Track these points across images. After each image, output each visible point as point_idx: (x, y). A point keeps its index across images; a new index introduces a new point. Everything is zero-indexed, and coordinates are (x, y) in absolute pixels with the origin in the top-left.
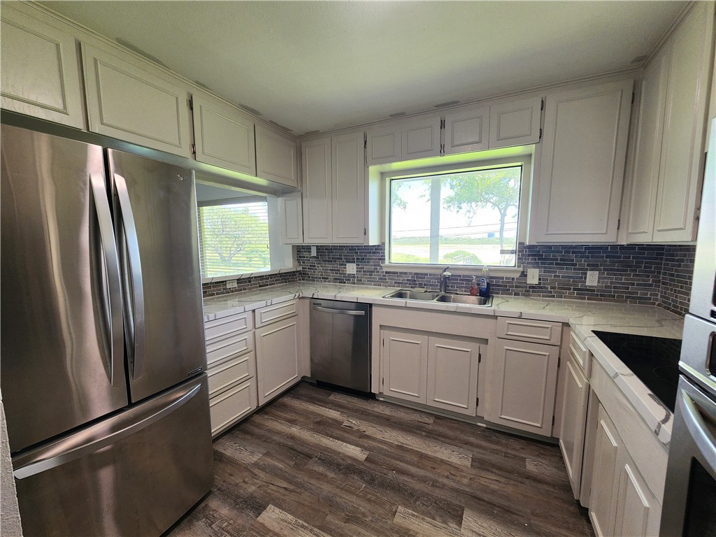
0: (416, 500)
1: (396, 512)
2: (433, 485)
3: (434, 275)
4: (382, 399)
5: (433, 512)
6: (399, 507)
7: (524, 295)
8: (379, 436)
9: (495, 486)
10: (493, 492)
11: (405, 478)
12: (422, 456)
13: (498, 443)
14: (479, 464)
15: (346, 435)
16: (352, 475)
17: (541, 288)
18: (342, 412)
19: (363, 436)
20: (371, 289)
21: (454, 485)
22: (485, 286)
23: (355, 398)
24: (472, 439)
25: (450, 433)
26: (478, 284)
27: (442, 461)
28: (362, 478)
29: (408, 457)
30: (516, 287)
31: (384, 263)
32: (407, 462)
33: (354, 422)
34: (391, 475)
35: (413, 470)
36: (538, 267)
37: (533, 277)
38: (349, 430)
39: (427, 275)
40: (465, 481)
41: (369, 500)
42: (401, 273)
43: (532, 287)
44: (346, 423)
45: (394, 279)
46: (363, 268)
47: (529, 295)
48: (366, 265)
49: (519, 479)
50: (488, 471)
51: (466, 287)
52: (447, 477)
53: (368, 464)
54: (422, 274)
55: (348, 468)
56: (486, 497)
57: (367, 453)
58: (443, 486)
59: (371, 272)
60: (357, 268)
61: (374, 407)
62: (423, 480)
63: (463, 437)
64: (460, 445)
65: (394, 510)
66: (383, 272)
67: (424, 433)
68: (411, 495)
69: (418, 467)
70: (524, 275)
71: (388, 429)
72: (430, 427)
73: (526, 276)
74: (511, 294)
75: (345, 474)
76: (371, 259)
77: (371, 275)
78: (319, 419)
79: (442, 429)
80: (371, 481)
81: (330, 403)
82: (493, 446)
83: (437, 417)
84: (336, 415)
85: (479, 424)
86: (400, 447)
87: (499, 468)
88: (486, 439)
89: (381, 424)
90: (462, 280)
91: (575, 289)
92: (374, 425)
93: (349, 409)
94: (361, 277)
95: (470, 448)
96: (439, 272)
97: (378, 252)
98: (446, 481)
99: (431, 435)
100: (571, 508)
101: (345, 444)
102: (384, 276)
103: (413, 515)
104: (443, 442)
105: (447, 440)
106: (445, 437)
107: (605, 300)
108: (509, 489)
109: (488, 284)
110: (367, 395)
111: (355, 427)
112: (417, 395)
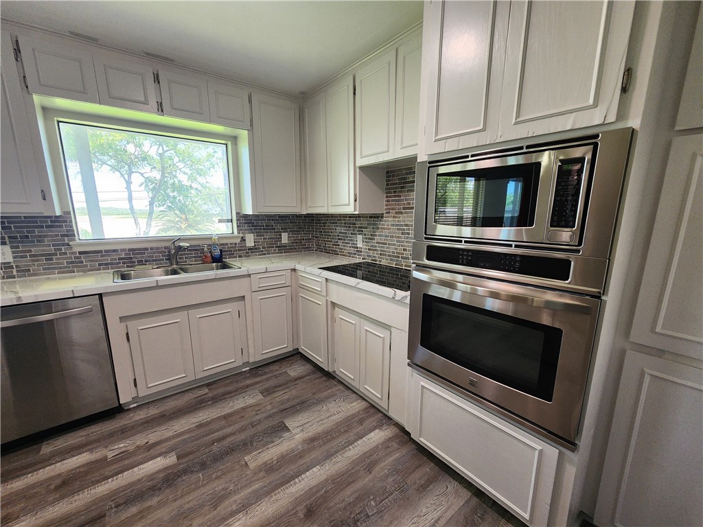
0: (252, 445)
1: (246, 463)
2: (253, 426)
3: (157, 248)
4: (135, 405)
5: (269, 439)
6: (245, 458)
7: (246, 256)
8: (170, 434)
9: (286, 397)
10: (288, 400)
11: (229, 439)
12: (225, 417)
13: (265, 373)
14: (267, 392)
15: (126, 462)
16: (180, 480)
17: (256, 249)
18: (91, 451)
19: (149, 447)
20: (55, 279)
21: (265, 415)
22: (217, 253)
23: (93, 427)
24: (248, 382)
25: (229, 388)
26: (211, 252)
27: (243, 409)
28: (192, 472)
29: (215, 426)
30: (239, 250)
31: (75, 240)
32: (218, 430)
33: (122, 445)
34: (216, 448)
35: (229, 430)
36: (252, 233)
37: (250, 240)
38: (125, 455)
39: (147, 249)
40: (269, 407)
41: (217, 478)
42: (106, 251)
43: (250, 249)
44: (110, 455)
45: (97, 261)
46: (30, 251)
47: (249, 256)
48: (36, 246)
49: (293, 384)
50: (275, 392)
51: (195, 257)
52: (257, 414)
53: (181, 461)
54: (140, 249)
55: (168, 479)
56: (287, 405)
57: (173, 453)
58: (260, 422)
59: (50, 255)
60: (13, 252)
61: (131, 418)
62: (243, 429)
63: (241, 385)
64: (243, 391)
65: (244, 464)
66: (75, 253)
67: (210, 403)
68: (245, 444)
69: (231, 425)
70: (243, 240)
71: (171, 423)
72: (210, 395)
73: (245, 240)
74: (236, 257)
75: (170, 486)
76: (45, 236)
77: (52, 259)
78: (59, 481)
79: (221, 390)
80: (203, 466)
81: (54, 456)
82: (264, 377)
83: (208, 385)
84: (85, 459)
85: (244, 370)
86: (200, 426)
87: (280, 386)
88: (255, 375)
89: (159, 425)
90: (190, 250)
91: (276, 247)
92: (154, 430)
93: (97, 441)
94: (29, 266)
95: (253, 387)
96: (167, 244)
97: (61, 225)
98: (258, 417)
99: (215, 400)
100: (323, 379)
101: (136, 469)
102: (78, 258)
103: (260, 453)
104: (230, 397)
105: (232, 394)
106: (230, 393)
107: (293, 252)
108: (294, 392)
109: (221, 250)
110: (119, 410)
111: (128, 448)
112: (184, 375)
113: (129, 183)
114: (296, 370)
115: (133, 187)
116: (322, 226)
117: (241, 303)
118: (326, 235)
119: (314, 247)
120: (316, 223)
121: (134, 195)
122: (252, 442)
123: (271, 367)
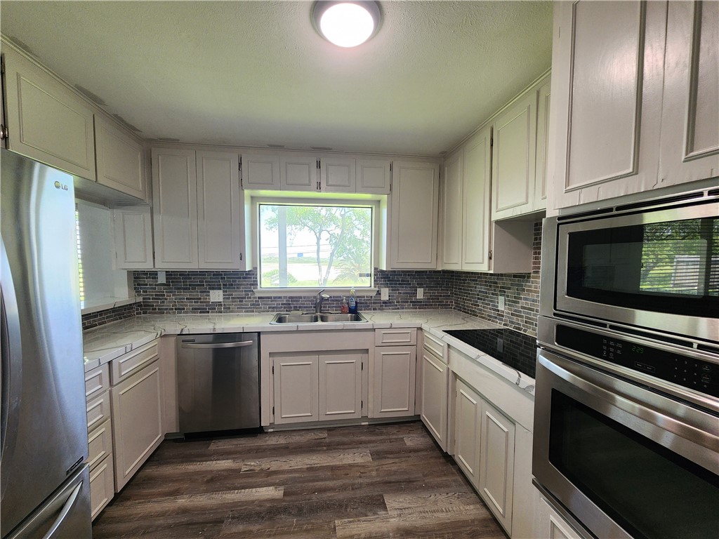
0: (346, 509)
1: (335, 528)
2: (353, 489)
3: (308, 297)
4: (272, 430)
5: (363, 511)
6: (336, 521)
7: (380, 309)
8: (286, 467)
9: (394, 468)
10: (395, 473)
11: (329, 494)
12: (333, 468)
13: (382, 434)
14: (377, 455)
15: (250, 480)
16: (278, 516)
17: (390, 303)
18: (234, 459)
19: (269, 473)
20: (242, 316)
21: (368, 481)
22: (353, 304)
23: (242, 439)
24: (363, 438)
25: (345, 439)
26: (348, 303)
27: (350, 466)
28: (290, 514)
29: (321, 474)
30: (374, 303)
31: (257, 288)
32: (322, 480)
33: (253, 464)
34: (315, 497)
35: (330, 484)
36: (388, 287)
37: (385, 294)
38: (251, 473)
39: (301, 297)
40: (374, 473)
41: (307, 530)
42: (275, 298)
43: (385, 302)
44: (244, 469)
45: (268, 304)
46: (232, 295)
47: (383, 309)
48: (236, 291)
49: (406, 455)
50: (385, 458)
51: (336, 307)
52: (361, 477)
53: (288, 499)
54: (296, 297)
55: (271, 512)
56: (393, 478)
57: (282, 488)
58: (361, 486)
59: (242, 298)
60: (224, 295)
61: (266, 441)
62: (343, 488)
63: (356, 439)
64: (356, 446)
65: (332, 527)
66: (255, 298)
67: (325, 448)
68: (341, 506)
69: (334, 479)
70: (379, 293)
71: (291, 457)
72: (327, 440)
73: (380, 294)
74: (370, 309)
75: (270, 519)
76: (241, 285)
77: (242, 301)
78: (209, 477)
79: (337, 439)
80: (300, 512)
81: (214, 454)
82: (380, 438)
83: (329, 430)
84: (228, 465)
85: (363, 424)
86: (311, 469)
87: (391, 453)
88: (373, 433)
89: (282, 455)
90: (333, 301)
91: (411, 302)
92: (277, 459)
93: (240, 452)
94: (230, 305)
95: (364, 445)
96: (316, 294)
97: (250, 277)
98: (360, 481)
99: (331, 447)
100: (441, 460)
101: (254, 490)
102: (256, 301)
103: (351, 522)
104: (343, 449)
105: (346, 447)
106: (343, 444)
107: (428, 308)
108: (404, 466)
109: (356, 302)
110: (259, 431)
111: (256, 468)
112: (310, 414)
113: (319, 239)
114: (412, 440)
115: (321, 242)
116: (461, 283)
117: (365, 355)
118: (466, 293)
119: (452, 305)
120: (456, 279)
121: (321, 248)
122: (347, 506)
123: (390, 429)
